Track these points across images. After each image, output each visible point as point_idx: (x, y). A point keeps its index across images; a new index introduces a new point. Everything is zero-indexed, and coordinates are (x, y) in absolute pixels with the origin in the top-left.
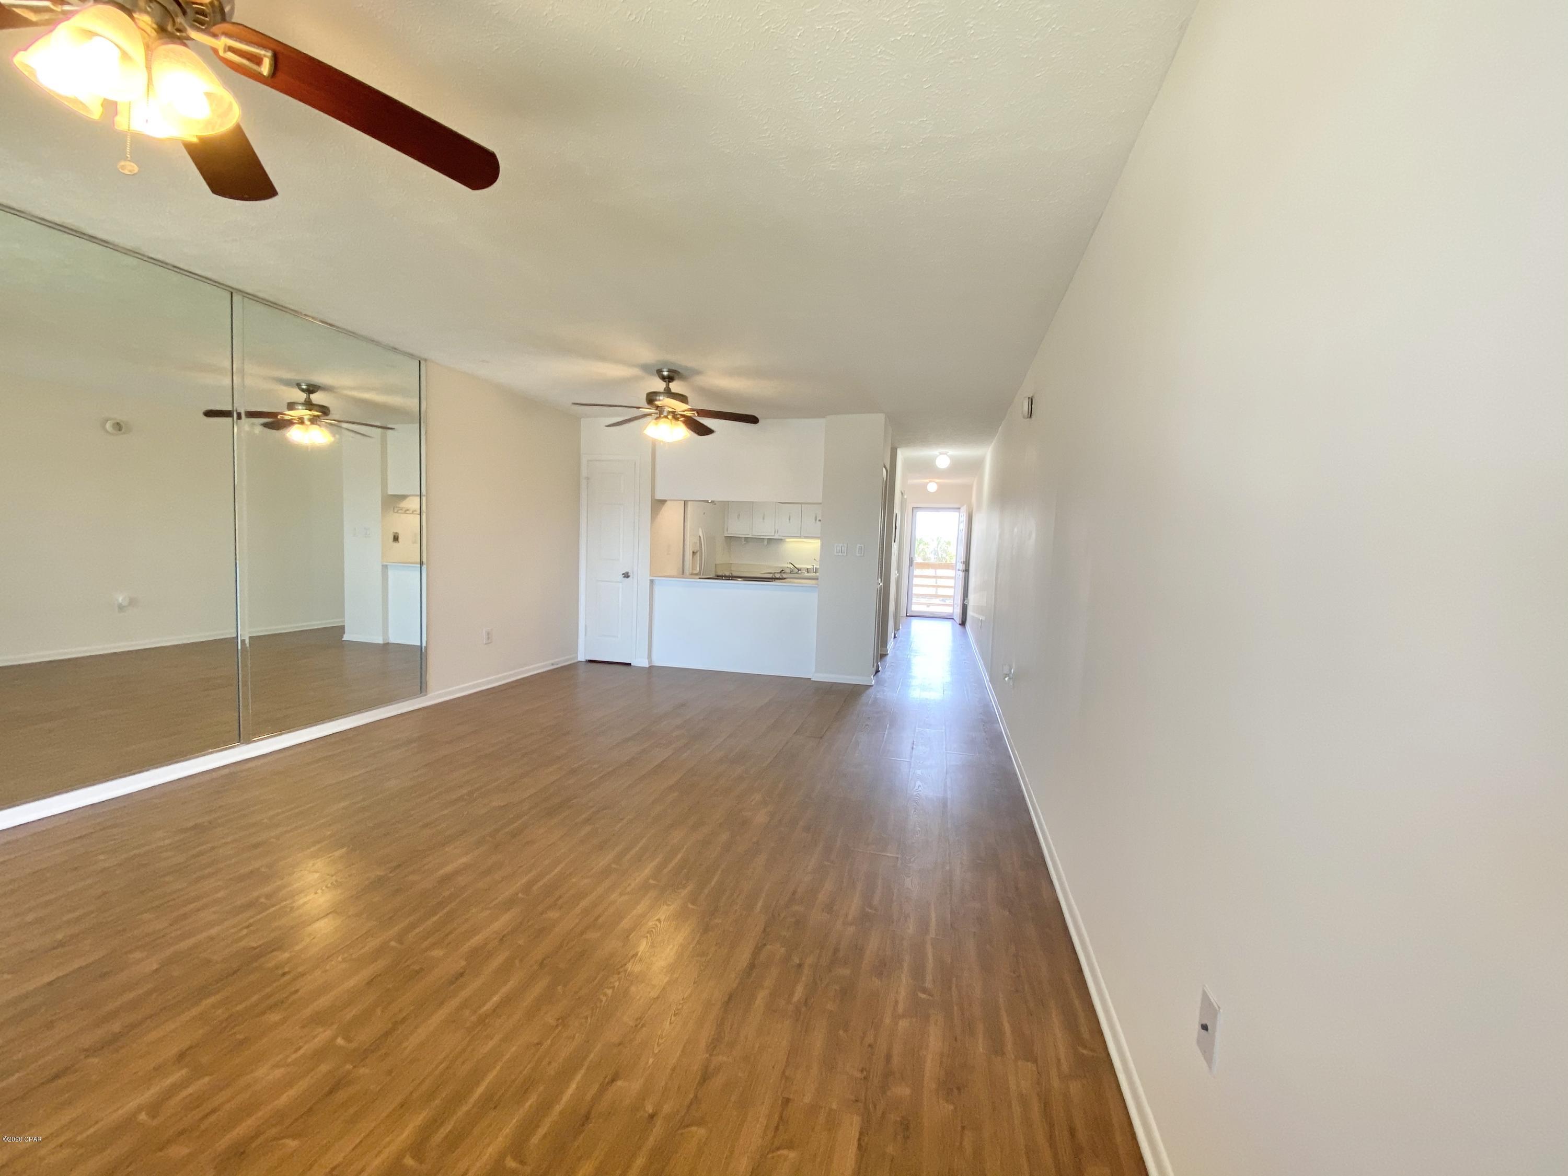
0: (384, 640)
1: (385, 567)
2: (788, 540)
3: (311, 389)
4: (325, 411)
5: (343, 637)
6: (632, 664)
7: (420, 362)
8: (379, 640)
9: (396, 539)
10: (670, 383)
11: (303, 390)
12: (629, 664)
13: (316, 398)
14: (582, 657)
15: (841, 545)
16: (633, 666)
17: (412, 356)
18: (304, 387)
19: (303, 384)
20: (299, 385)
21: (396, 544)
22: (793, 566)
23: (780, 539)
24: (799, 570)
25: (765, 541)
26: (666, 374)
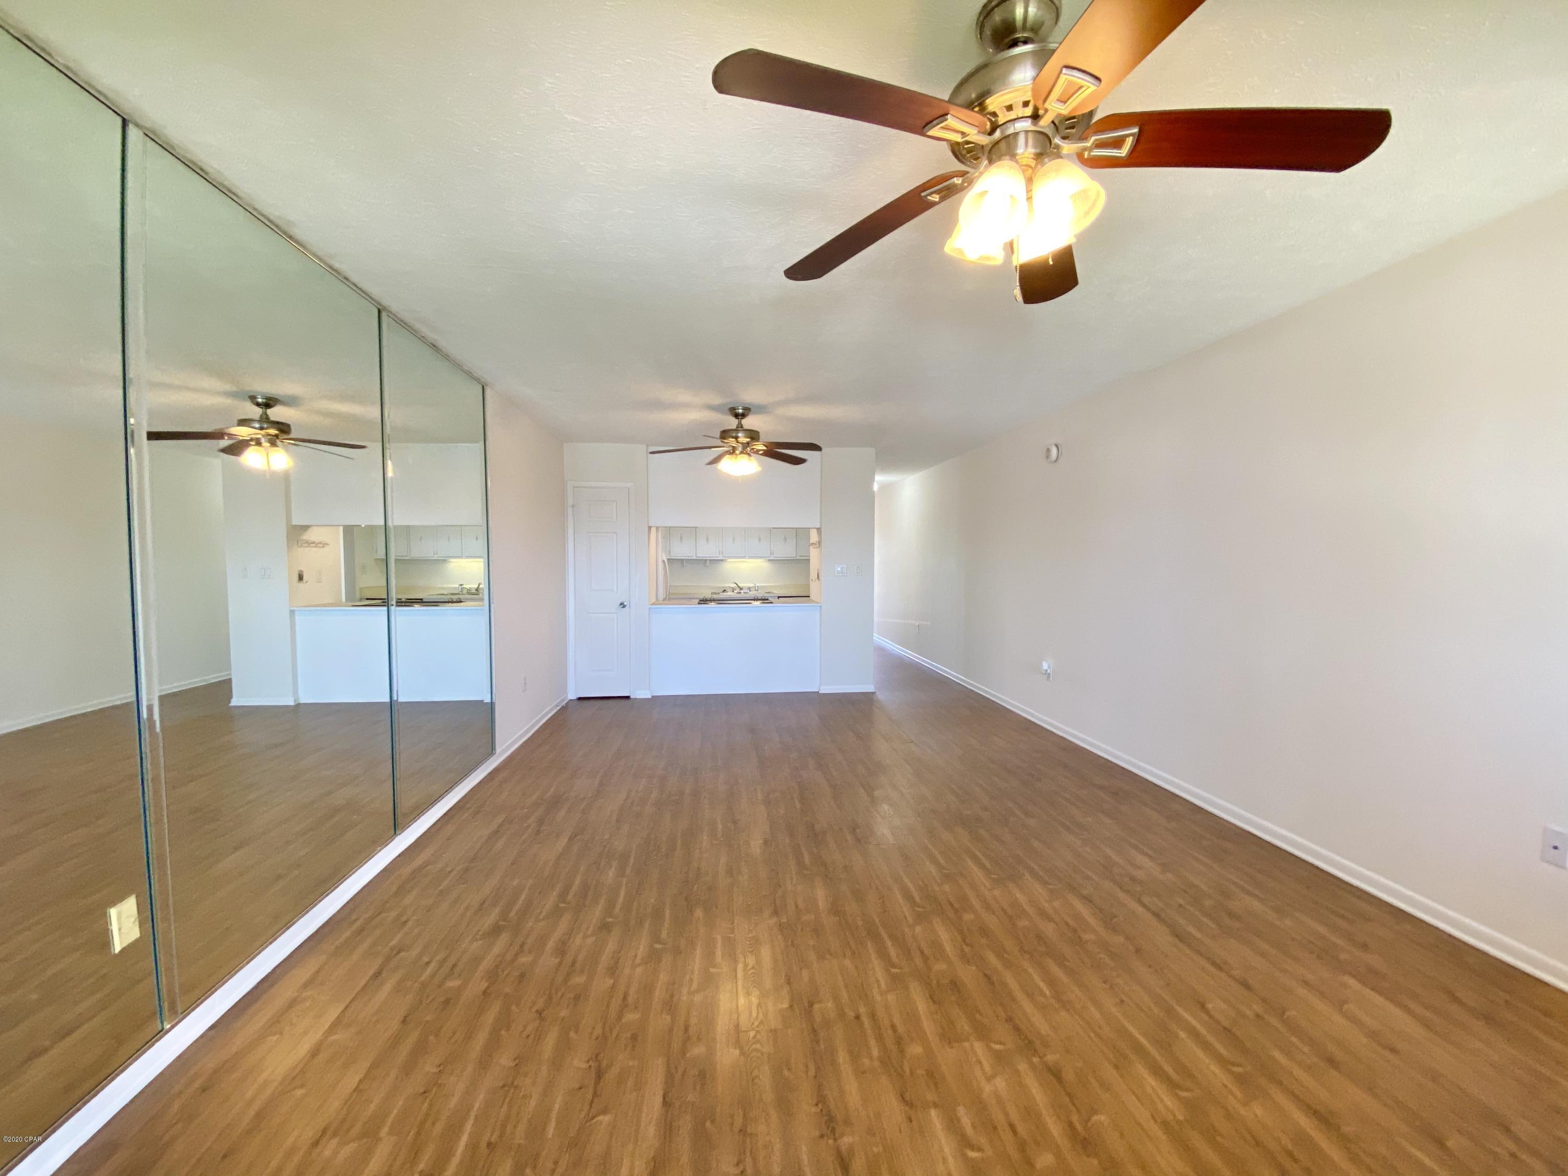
0: (295, 701)
1: (292, 612)
2: (729, 560)
3: (269, 403)
4: (284, 428)
5: (230, 702)
6: (631, 697)
7: (483, 386)
8: (291, 703)
9: (301, 578)
11: (258, 405)
12: (628, 698)
13: (276, 413)
14: (572, 695)
15: (841, 566)
16: (633, 699)
17: (478, 380)
18: (260, 400)
19: (259, 397)
20: (253, 398)
21: (301, 585)
22: (736, 585)
23: (722, 560)
24: (741, 589)
25: (708, 562)
26: (740, 411)
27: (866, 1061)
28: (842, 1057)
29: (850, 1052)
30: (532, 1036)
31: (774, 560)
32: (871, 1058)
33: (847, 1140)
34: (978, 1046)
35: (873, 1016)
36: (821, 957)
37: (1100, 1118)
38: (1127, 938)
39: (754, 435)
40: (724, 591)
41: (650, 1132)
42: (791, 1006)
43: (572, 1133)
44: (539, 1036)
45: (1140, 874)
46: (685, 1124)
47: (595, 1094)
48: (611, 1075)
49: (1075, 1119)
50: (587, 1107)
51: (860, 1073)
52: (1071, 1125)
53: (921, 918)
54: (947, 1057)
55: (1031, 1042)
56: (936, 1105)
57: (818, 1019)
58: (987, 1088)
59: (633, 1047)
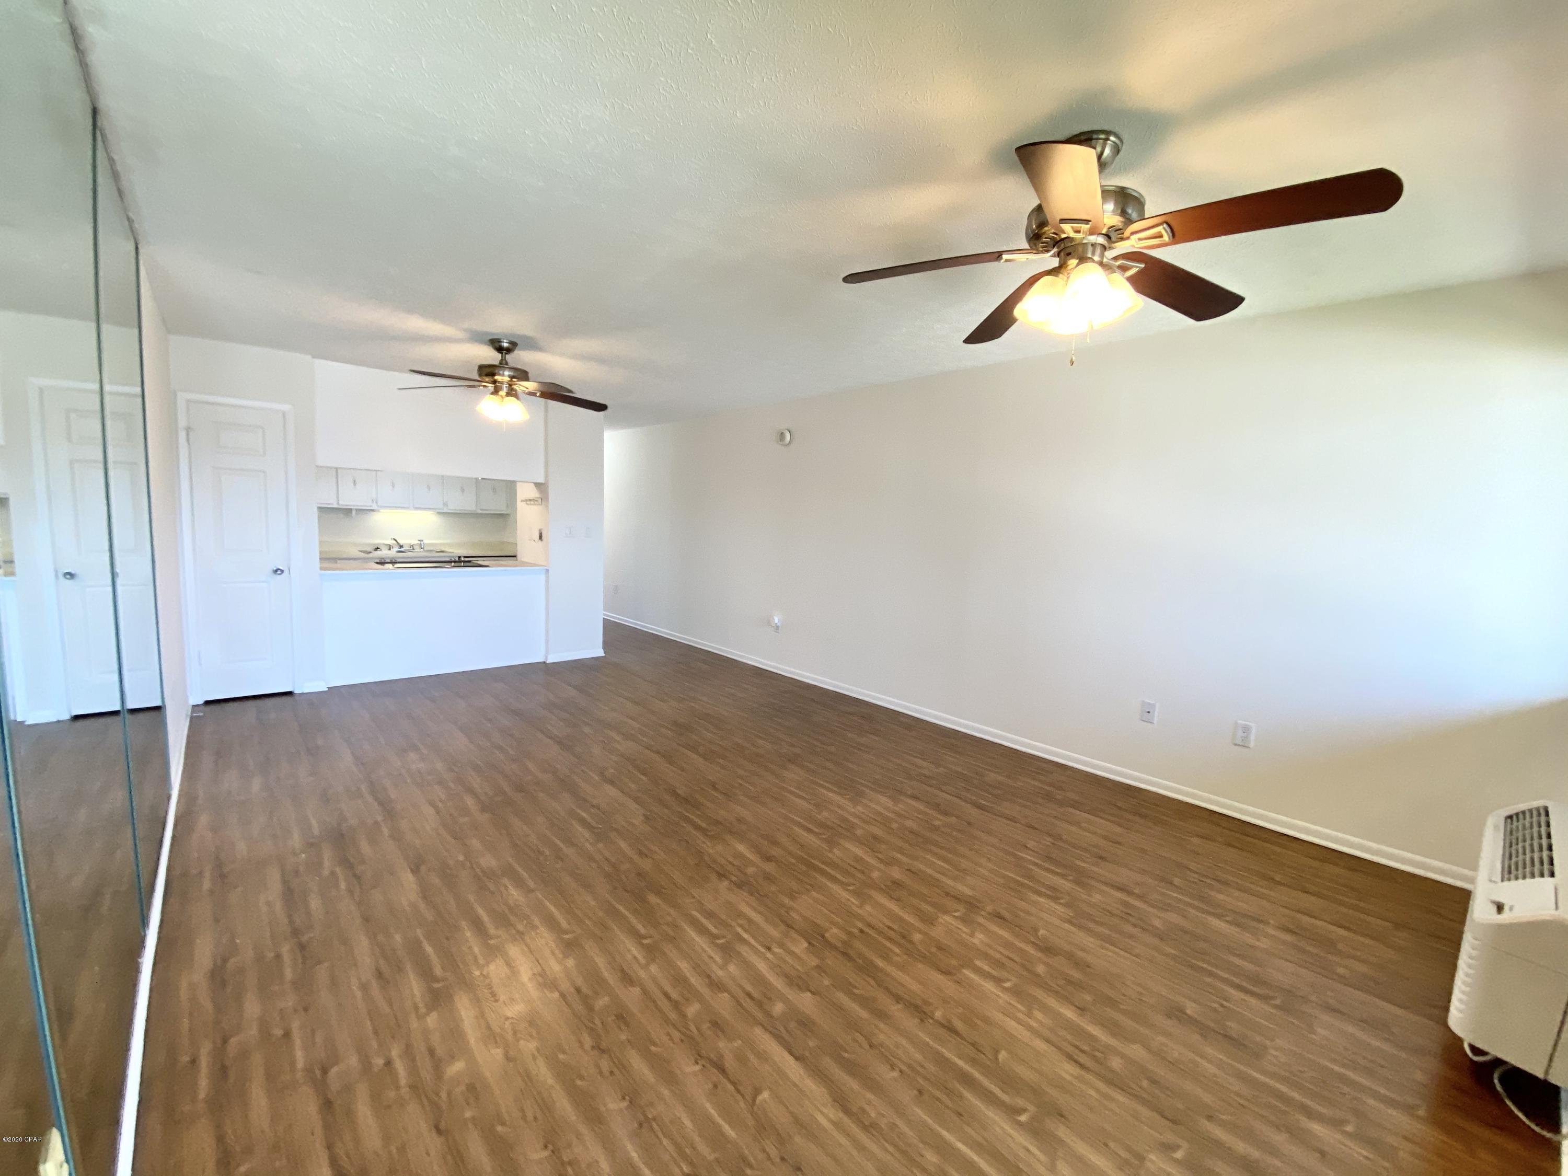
6: (295, 692)
10: (507, 355)
12: (289, 694)
16: (296, 694)
22: (395, 542)
23: (373, 510)
24: (401, 547)
25: (354, 512)
26: (505, 345)
27: (896, 958)
28: (880, 963)
29: (882, 957)
30: (615, 1070)
31: (449, 513)
32: (898, 955)
33: (938, 1014)
34: (947, 918)
35: (870, 926)
36: (793, 898)
37: (1042, 932)
38: (958, 817)
39: (522, 375)
40: (377, 549)
41: (810, 1085)
42: (810, 943)
43: (751, 1122)
44: (623, 1067)
45: (926, 772)
46: (828, 1063)
47: (733, 1083)
48: (730, 1063)
49: (1032, 939)
50: (739, 1097)
51: (901, 967)
52: (1033, 943)
53: (831, 843)
54: (937, 932)
55: (971, 903)
56: (963, 966)
57: (839, 945)
58: (976, 941)
59: (723, 1031)
